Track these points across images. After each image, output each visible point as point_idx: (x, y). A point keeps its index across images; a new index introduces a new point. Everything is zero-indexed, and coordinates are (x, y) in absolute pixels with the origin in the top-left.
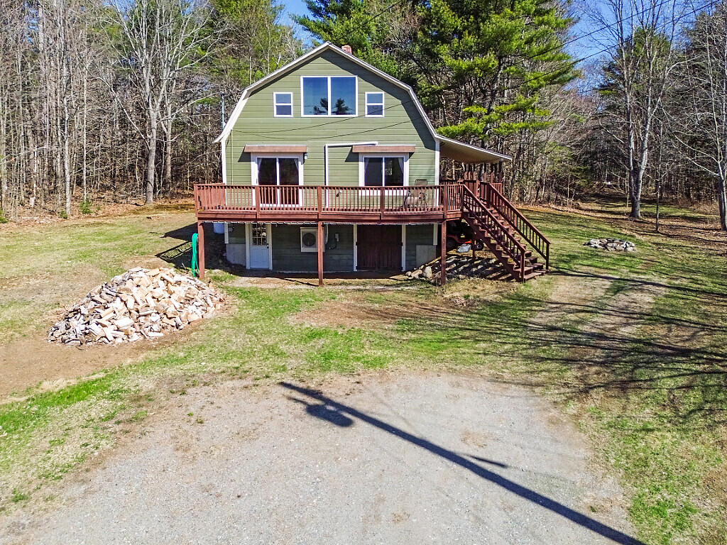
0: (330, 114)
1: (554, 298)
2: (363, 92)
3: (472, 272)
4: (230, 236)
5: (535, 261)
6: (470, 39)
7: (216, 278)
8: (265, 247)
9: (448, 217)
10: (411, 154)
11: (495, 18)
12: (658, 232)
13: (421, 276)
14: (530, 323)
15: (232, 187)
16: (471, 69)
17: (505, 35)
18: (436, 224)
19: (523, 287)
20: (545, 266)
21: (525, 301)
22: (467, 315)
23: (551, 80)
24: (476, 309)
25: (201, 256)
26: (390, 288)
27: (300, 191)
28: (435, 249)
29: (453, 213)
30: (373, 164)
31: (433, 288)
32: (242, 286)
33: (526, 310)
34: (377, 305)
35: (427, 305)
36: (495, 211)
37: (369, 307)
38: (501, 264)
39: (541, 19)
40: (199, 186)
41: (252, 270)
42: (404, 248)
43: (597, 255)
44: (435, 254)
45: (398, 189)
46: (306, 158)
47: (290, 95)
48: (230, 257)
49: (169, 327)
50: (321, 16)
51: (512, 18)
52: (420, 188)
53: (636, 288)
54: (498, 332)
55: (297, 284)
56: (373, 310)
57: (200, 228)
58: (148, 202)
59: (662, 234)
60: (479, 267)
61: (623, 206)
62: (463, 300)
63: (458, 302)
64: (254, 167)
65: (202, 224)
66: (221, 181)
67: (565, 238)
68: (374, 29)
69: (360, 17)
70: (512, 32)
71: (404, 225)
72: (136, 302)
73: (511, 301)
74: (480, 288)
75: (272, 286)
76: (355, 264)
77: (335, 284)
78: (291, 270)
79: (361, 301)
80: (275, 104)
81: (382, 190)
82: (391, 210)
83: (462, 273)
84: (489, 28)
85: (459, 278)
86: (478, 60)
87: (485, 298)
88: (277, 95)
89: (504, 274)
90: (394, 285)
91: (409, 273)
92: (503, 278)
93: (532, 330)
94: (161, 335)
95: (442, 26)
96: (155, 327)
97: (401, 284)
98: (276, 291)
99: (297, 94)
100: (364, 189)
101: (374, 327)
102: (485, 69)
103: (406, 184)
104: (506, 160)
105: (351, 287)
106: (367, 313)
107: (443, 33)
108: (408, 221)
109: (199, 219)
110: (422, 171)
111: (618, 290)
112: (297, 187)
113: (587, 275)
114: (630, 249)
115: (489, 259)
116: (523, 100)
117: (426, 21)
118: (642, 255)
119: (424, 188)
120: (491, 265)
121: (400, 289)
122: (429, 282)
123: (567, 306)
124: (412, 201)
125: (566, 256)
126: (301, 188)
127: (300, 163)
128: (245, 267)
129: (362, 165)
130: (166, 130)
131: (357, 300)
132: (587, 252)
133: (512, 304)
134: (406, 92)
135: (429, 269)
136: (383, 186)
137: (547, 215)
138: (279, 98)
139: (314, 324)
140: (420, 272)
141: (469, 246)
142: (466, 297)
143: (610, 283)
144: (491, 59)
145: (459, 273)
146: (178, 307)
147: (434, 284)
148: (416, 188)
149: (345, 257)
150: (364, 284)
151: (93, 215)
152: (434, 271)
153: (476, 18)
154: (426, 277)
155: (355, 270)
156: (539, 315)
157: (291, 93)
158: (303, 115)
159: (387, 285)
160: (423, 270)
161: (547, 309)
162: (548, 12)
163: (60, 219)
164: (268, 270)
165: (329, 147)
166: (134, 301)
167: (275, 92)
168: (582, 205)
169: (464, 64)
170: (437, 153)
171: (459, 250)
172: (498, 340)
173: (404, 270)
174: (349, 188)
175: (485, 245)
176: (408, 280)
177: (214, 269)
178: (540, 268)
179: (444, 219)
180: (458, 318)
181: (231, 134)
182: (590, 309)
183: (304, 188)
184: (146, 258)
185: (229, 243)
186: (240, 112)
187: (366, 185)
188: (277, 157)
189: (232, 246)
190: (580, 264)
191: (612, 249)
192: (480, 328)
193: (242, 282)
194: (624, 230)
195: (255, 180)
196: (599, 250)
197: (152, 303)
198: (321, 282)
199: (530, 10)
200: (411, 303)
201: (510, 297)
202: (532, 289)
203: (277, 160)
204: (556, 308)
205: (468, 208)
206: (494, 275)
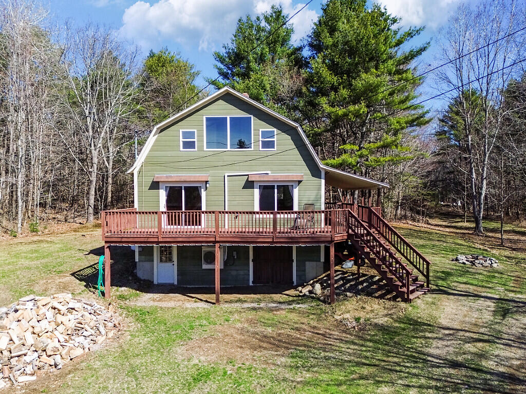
0: (229, 149)
1: (444, 322)
2: (258, 128)
3: (358, 290)
4: (140, 255)
5: (416, 280)
6: (344, 92)
7: (122, 297)
8: (170, 264)
9: (336, 239)
10: (300, 182)
11: (364, 76)
12: (504, 246)
13: (310, 292)
14: (428, 356)
15: (143, 213)
16: (345, 115)
17: (372, 89)
18: (322, 245)
19: (410, 309)
20: (425, 284)
21: (416, 325)
22: (361, 342)
23: (411, 123)
24: (369, 335)
25: (107, 277)
26: (283, 306)
27: (203, 215)
28: (322, 265)
29: (340, 236)
30: (266, 191)
31: (323, 306)
32: (144, 304)
33: (420, 338)
34: (270, 330)
35: (319, 329)
36: (377, 232)
37: (262, 332)
38: (384, 281)
39: (400, 76)
40: (106, 212)
41: (159, 285)
42: (294, 264)
43: (468, 271)
44: (322, 269)
45: (289, 213)
46: (208, 185)
47: (194, 132)
48: (141, 273)
49: (47, 367)
50: (228, 79)
51: (378, 76)
52: (309, 212)
53: (520, 310)
54: (398, 368)
55: (196, 302)
56: (265, 337)
57: (107, 251)
58: (89, 221)
59: (507, 247)
60: (365, 284)
61: (461, 221)
62: (354, 324)
63: (350, 326)
64: (163, 195)
65: (108, 247)
66: (133, 206)
67: (433, 253)
68: (268, 87)
69: (258, 77)
70: (378, 86)
71: (294, 246)
72: (11, 340)
73: (402, 326)
74: (368, 308)
75: (171, 304)
76: (251, 279)
77: (231, 302)
78: (194, 285)
79: (254, 323)
80: (181, 140)
81: (274, 214)
82: (283, 233)
83: (349, 290)
84: (359, 84)
85: (346, 296)
86: (352, 108)
87: (376, 321)
88: (182, 132)
89: (388, 292)
90: (287, 302)
91: (300, 288)
92: (389, 296)
93: (433, 366)
94: (34, 378)
95: (322, 83)
96: (29, 369)
97: (293, 301)
98: (174, 311)
99: (201, 131)
100: (258, 213)
101: (266, 362)
102: (357, 115)
103: (296, 208)
104: (384, 187)
105: (246, 305)
106: (260, 340)
107: (322, 88)
108: (299, 242)
109: (106, 242)
110: (310, 197)
111: (505, 313)
112: (199, 212)
113: (467, 295)
114: (495, 265)
115: (373, 277)
116: (389, 139)
117: (308, 81)
118: (507, 271)
119: (313, 212)
120: (375, 283)
121: (291, 307)
122: (318, 299)
123: (461, 333)
124: (302, 223)
125: (441, 272)
126: (203, 212)
127: (202, 190)
128: (153, 282)
129: (256, 192)
130: (107, 165)
131: (250, 322)
132: (458, 268)
133: (404, 329)
134: (295, 129)
135: (318, 287)
136: (276, 210)
137: (409, 231)
138: (186, 135)
139: (202, 358)
140: (310, 288)
141: (353, 262)
142: (357, 320)
143: (493, 304)
144: (362, 108)
145: (346, 290)
146: (62, 340)
147: (324, 302)
148: (306, 212)
149: (242, 273)
150: (259, 301)
151: (40, 233)
152: (323, 288)
153: (348, 76)
154: (316, 294)
155: (251, 284)
156: (435, 343)
157: (195, 130)
158: (205, 149)
159: (280, 303)
160: (313, 285)
161: (440, 336)
162: (406, 71)
163: (10, 238)
164: (173, 285)
165: (228, 176)
166: (8, 339)
167: (181, 129)
168: (430, 221)
169: (341, 111)
170: (323, 181)
171: (344, 266)
172: (400, 382)
173: (295, 284)
174: (244, 213)
175: (366, 261)
176: (299, 296)
177: (121, 287)
178: (422, 286)
179: (332, 241)
180: (352, 347)
181: (142, 166)
182: (486, 337)
183: (206, 212)
184: (60, 277)
185: (139, 261)
186: (151, 147)
187: (260, 210)
188: (183, 185)
189: (141, 263)
190: (458, 282)
191: (480, 265)
192: (377, 363)
193: (146, 300)
194: (476, 244)
195: (163, 207)
196: (467, 266)
197: (30, 339)
198: (218, 300)
199: (391, 70)
200: (304, 326)
201: (399, 320)
202: (419, 311)
203: (183, 188)
204: (450, 334)
205: (353, 231)
206: (380, 293)
